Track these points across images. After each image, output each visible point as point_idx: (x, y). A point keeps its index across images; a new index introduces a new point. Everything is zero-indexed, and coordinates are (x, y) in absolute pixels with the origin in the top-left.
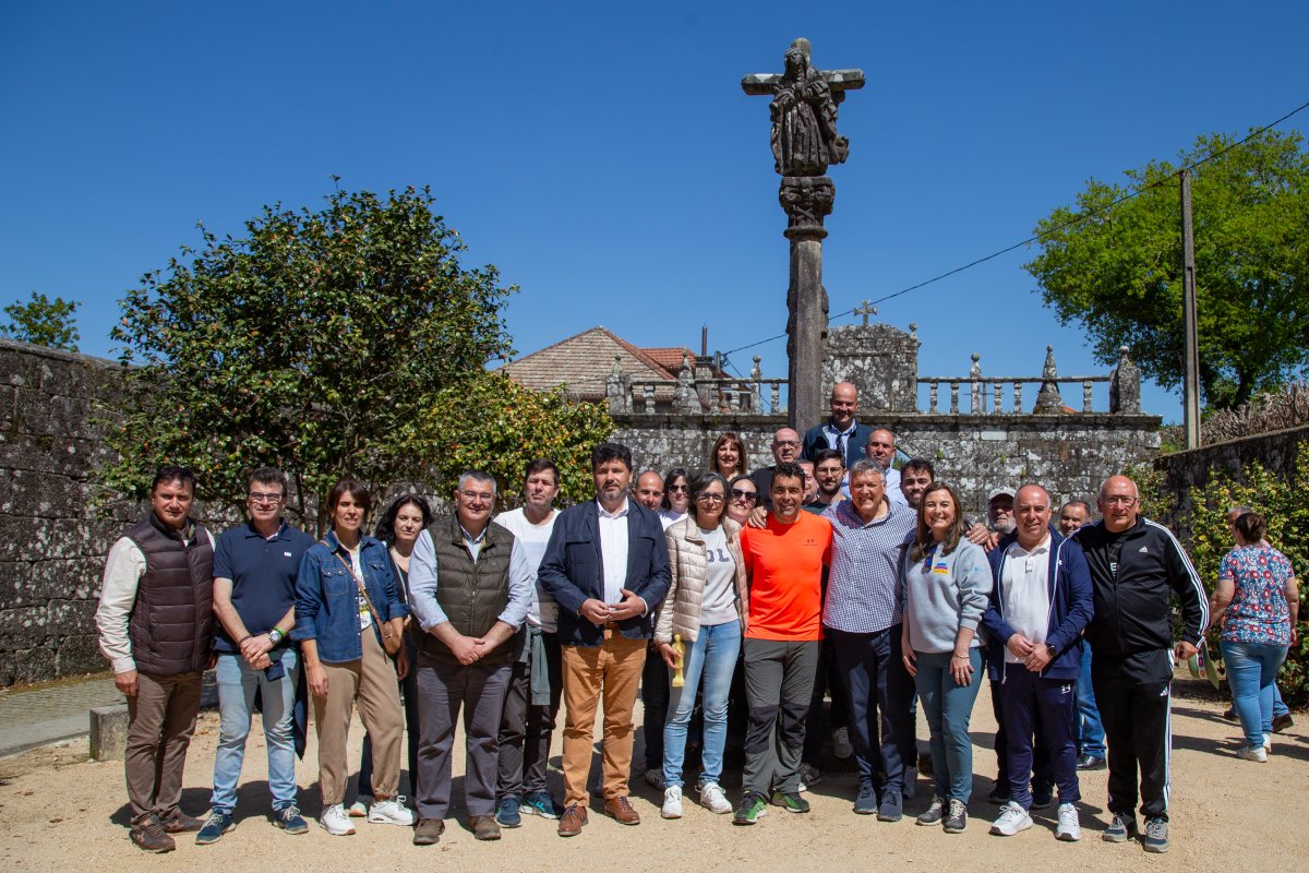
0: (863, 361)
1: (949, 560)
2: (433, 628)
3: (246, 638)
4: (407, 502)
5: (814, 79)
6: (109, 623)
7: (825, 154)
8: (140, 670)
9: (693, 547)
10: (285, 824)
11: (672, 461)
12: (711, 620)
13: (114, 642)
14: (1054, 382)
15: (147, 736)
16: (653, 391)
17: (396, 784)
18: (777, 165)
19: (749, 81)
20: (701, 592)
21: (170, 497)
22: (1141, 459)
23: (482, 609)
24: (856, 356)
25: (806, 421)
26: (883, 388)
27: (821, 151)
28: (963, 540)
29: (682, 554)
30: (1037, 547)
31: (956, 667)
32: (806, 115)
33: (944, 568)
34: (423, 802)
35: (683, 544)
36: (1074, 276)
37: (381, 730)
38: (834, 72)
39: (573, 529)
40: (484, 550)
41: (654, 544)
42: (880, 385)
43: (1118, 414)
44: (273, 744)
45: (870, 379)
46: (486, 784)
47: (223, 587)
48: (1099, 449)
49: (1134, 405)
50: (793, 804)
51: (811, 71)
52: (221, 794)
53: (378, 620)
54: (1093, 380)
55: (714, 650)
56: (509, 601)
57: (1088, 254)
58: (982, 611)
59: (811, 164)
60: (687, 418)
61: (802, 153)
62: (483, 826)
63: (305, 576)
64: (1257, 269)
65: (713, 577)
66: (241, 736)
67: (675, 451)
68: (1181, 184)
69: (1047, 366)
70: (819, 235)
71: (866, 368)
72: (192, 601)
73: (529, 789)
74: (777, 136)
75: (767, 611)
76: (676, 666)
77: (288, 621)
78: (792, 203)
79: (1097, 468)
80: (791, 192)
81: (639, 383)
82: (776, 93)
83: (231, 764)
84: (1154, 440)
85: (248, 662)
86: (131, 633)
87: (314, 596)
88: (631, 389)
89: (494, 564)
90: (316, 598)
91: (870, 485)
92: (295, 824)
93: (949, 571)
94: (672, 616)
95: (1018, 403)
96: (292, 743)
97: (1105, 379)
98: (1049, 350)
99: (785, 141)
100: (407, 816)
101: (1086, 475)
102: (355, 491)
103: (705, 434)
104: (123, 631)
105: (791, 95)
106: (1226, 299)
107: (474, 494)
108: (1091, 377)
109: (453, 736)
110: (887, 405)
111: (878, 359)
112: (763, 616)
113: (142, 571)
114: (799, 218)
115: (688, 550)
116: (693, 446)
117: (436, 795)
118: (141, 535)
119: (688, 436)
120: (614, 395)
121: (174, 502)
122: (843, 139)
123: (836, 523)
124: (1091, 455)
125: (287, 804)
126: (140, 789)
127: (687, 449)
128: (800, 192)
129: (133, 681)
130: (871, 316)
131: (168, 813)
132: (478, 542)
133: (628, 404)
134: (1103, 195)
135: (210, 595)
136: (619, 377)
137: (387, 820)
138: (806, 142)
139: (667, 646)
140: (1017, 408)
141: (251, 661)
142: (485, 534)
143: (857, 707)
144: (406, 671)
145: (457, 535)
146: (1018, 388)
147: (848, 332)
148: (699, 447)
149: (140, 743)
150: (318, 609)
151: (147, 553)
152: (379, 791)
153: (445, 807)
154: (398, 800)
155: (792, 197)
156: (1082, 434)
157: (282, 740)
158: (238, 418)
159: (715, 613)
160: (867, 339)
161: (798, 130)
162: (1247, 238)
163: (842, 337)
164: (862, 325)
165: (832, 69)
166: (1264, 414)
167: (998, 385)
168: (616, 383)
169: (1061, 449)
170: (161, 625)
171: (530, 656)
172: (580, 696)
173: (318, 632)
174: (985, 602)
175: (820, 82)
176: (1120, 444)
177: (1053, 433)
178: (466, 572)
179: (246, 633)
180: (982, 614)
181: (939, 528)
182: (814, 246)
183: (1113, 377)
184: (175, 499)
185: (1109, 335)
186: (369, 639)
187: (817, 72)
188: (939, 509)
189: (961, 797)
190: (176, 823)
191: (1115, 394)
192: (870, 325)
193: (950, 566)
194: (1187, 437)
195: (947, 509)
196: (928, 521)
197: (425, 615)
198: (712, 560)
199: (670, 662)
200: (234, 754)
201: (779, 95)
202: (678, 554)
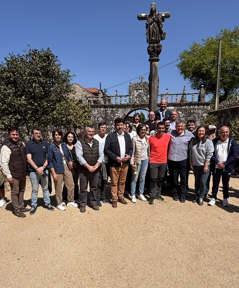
0: (141, 91)
1: (204, 145)
2: (83, 164)
3: (37, 168)
4: (70, 133)
5: (158, 15)
6: (5, 167)
7: (160, 37)
8: (13, 177)
9: (139, 142)
10: (49, 208)
11: (98, 116)
12: (143, 159)
13: (6, 171)
14: (185, 95)
15: (16, 192)
16: (93, 99)
17: (73, 198)
18: (147, 41)
19: (140, 16)
20: (141, 153)
21: (14, 135)
22: (205, 112)
23: (94, 160)
24: (140, 90)
25: (154, 109)
26: (146, 97)
27: (159, 36)
28: (207, 139)
29: (136, 144)
30: (225, 141)
31: (205, 169)
32: (156, 26)
33: (203, 147)
34: (81, 202)
35: (136, 142)
36: (188, 68)
37: (69, 187)
38: (162, 13)
39: (112, 139)
40: (93, 145)
41: (130, 142)
42: (145, 96)
43: (200, 102)
44: (44, 191)
45: (143, 95)
46: (95, 198)
47: (29, 156)
48: (195, 111)
49: (204, 99)
50: (160, 199)
51: (157, 13)
52: (34, 203)
53: (67, 162)
54: (194, 94)
55: (143, 166)
56: (99, 157)
57: (192, 62)
58: (211, 156)
59: (156, 40)
60: (101, 105)
61: (154, 37)
62: (95, 207)
63: (49, 153)
64: (233, 65)
65: (143, 149)
66: (37, 190)
67: (99, 113)
68: (219, 43)
69: (184, 91)
70: (157, 60)
71: (142, 92)
72: (23, 160)
73: (102, 197)
74: (148, 32)
75: (156, 157)
76: (135, 170)
77: (46, 164)
78: (151, 51)
79: (195, 115)
80: (151, 48)
81: (89, 97)
82: (147, 20)
83: (35, 197)
84: (208, 108)
85: (39, 174)
86: (10, 169)
87: (52, 157)
88: (87, 98)
89: (95, 148)
90: (53, 158)
91: (181, 126)
92: (52, 209)
93: (204, 147)
94: (134, 158)
95: (177, 100)
96: (48, 190)
97: (197, 94)
98: (185, 87)
99: (150, 34)
100: (76, 205)
101: (192, 117)
102: (58, 132)
103: (105, 109)
104: (8, 168)
105: (152, 20)
106: (225, 73)
107: (90, 132)
108: (194, 93)
109: (87, 188)
110: (147, 101)
111: (145, 90)
112: (154, 158)
113: (10, 153)
114: (153, 55)
115: (138, 143)
116: (103, 112)
117: (84, 201)
118: (8, 145)
119: (102, 110)
120: (84, 100)
121: (16, 136)
122: (165, 33)
123: (172, 136)
124: (193, 112)
125: (49, 204)
126: (16, 204)
127: (102, 113)
128: (153, 48)
129: (12, 180)
130: (143, 79)
131: (22, 208)
132: (91, 143)
133: (87, 102)
134: (196, 46)
135: (26, 159)
136: (85, 96)
137: (71, 206)
138: (156, 34)
139: (133, 165)
140: (176, 101)
141: (40, 173)
142: (93, 141)
143: (175, 177)
144: (74, 173)
145: (86, 141)
146: (177, 96)
147: (138, 83)
148: (104, 112)
149: (15, 193)
150: (53, 160)
151: (11, 149)
152: (69, 200)
153: (86, 203)
154: (74, 202)
155: (151, 50)
156: (192, 107)
157: (46, 190)
158: (13, 110)
159: (144, 157)
160: (142, 85)
161: (153, 30)
162: (231, 57)
163: (136, 85)
164: (141, 82)
165: (162, 12)
166: (237, 102)
167: (172, 96)
168: (84, 97)
169: (186, 111)
170: (17, 166)
171: (103, 169)
172: (116, 178)
173: (54, 166)
174: (212, 154)
175: (159, 16)
176: (200, 109)
177: (185, 107)
178: (89, 150)
179: (37, 167)
180: (211, 157)
181: (201, 137)
182: (156, 63)
183: (199, 93)
184: (16, 135)
185: (194, 82)
186: (66, 167)
187: (158, 13)
188: (202, 132)
189: (202, 198)
190: (24, 210)
191: (199, 97)
192: (143, 82)
193: (204, 146)
194: (215, 107)
195: (204, 132)
196: (198, 135)
197: (81, 161)
198: (143, 145)
199: (134, 169)
200: (36, 194)
201: (148, 20)
202: (135, 144)
